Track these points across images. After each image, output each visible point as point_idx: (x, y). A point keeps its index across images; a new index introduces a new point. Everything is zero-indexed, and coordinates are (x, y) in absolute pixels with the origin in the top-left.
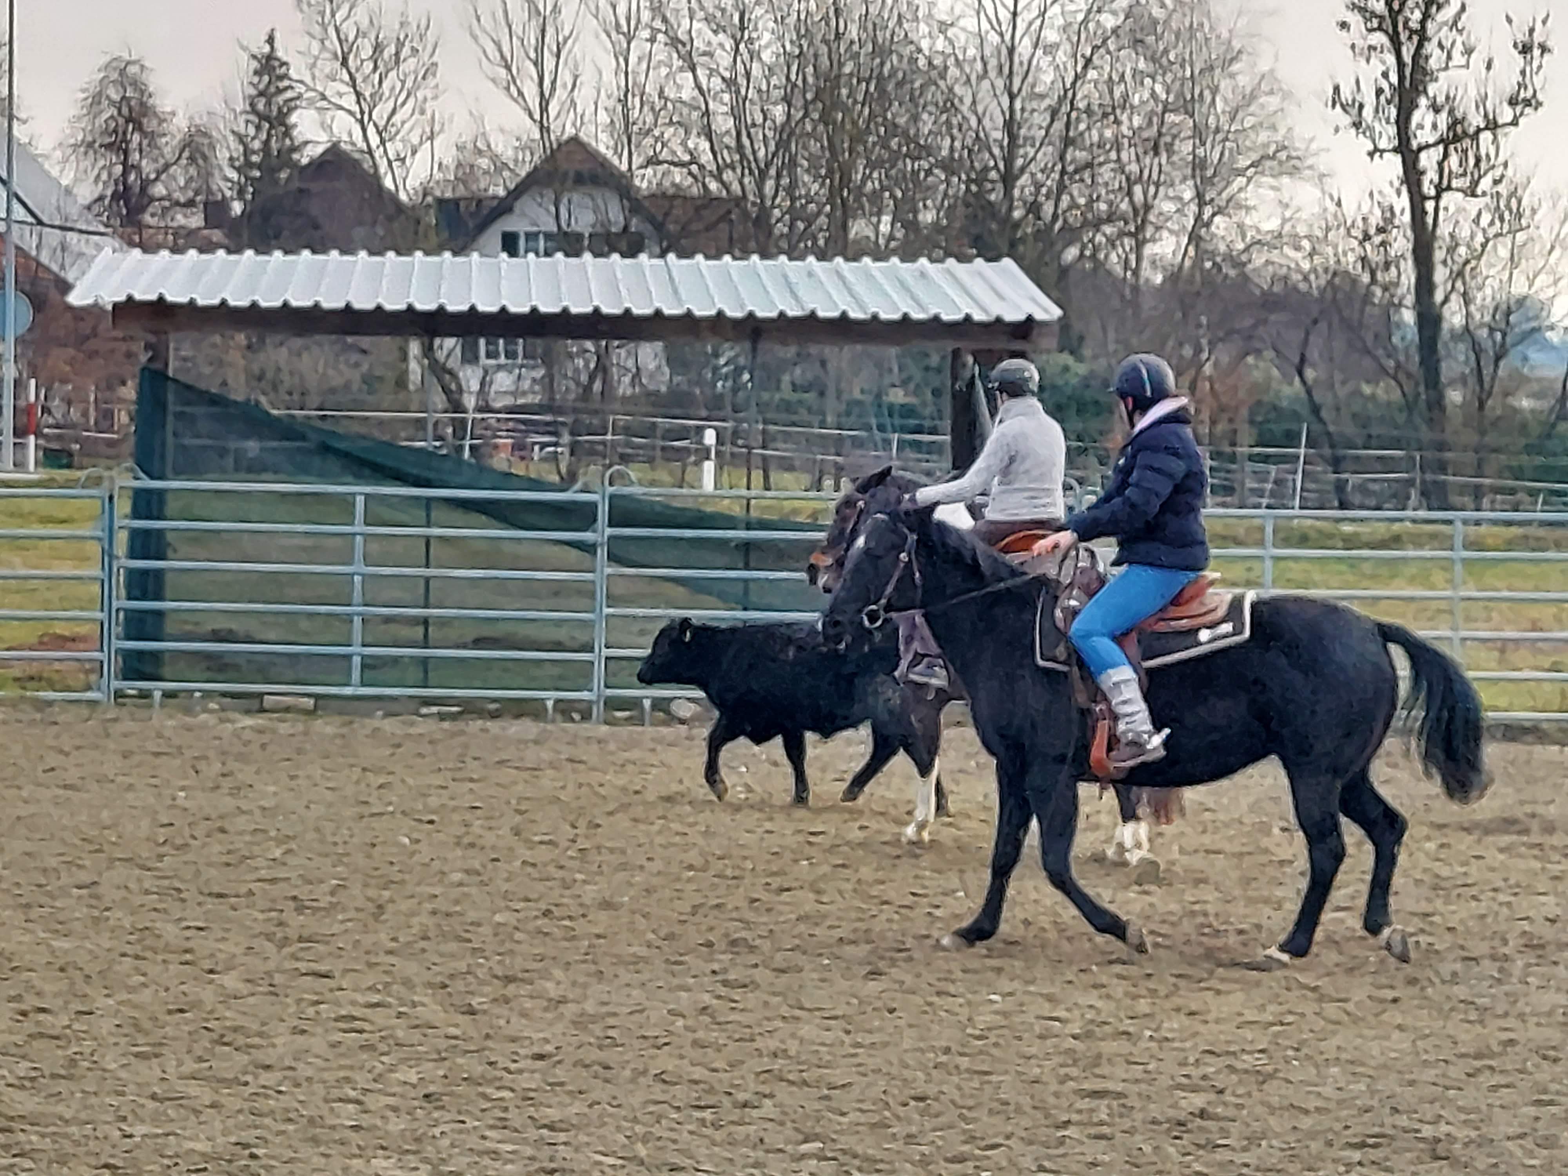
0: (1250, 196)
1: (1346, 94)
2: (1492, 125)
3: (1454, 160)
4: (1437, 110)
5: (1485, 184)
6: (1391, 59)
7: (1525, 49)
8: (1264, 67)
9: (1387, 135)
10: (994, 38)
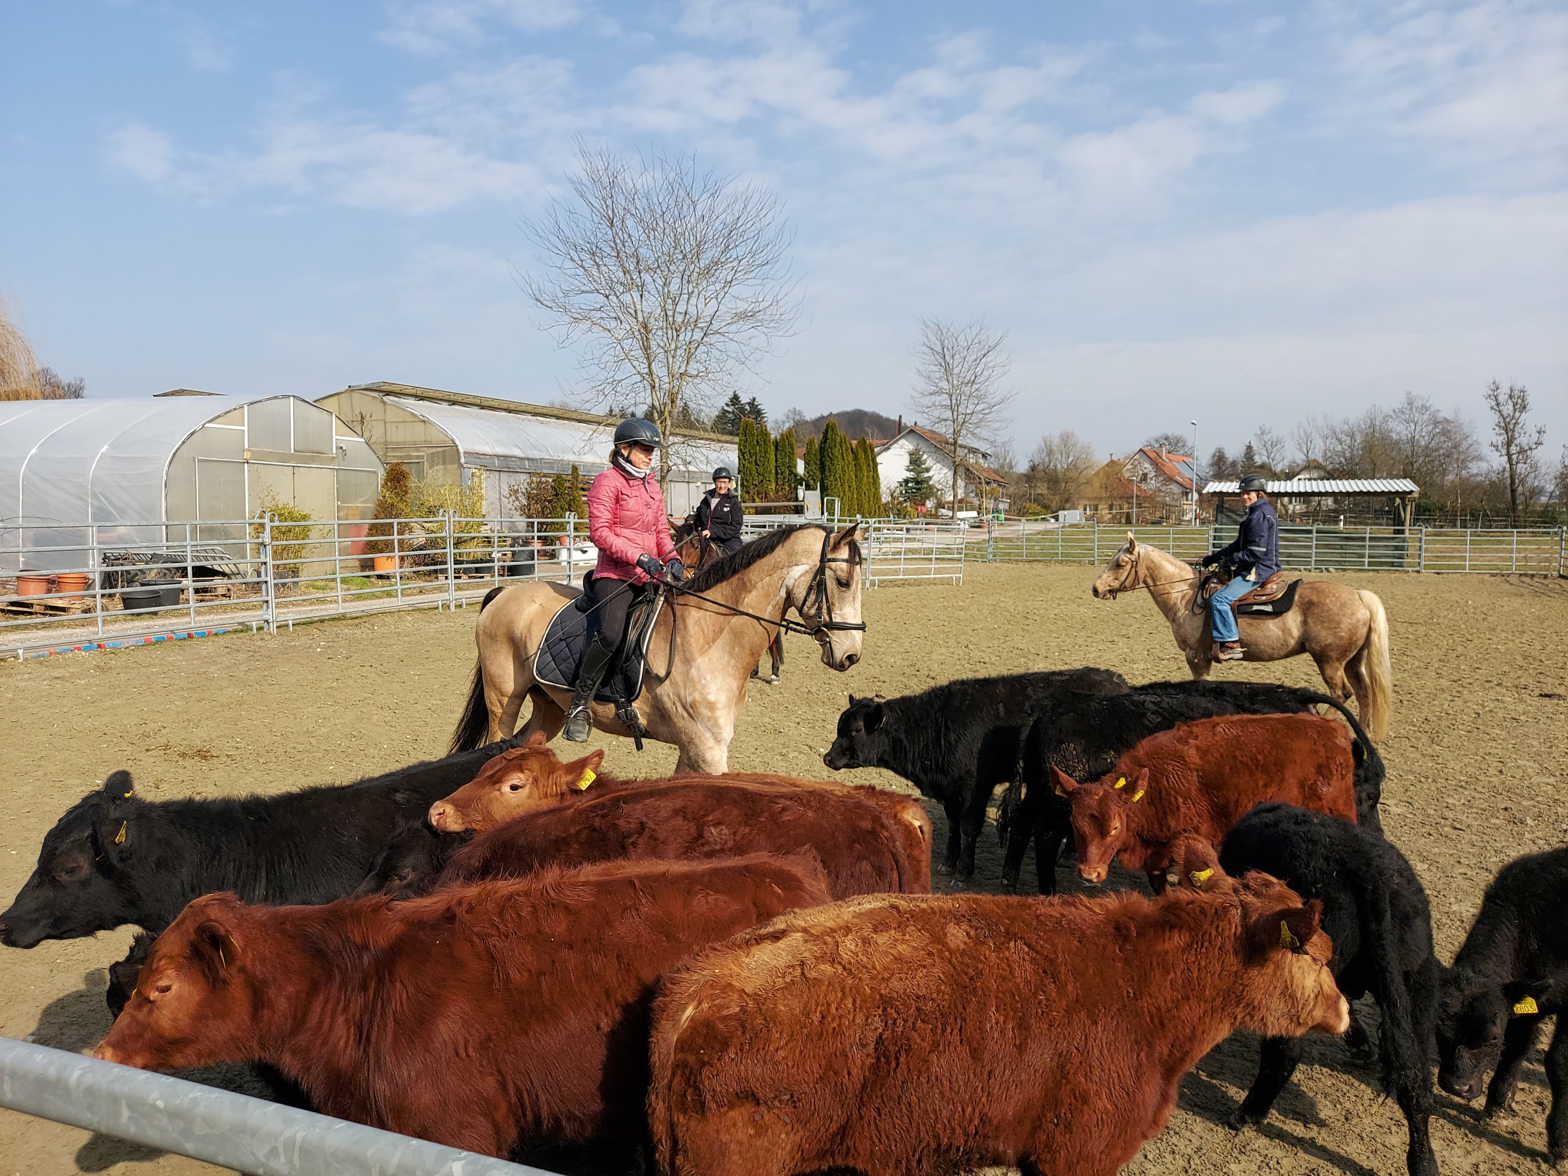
0: (1470, 465)
1: (1494, 443)
2: (1530, 449)
3: (1521, 457)
4: (1516, 446)
5: (1529, 461)
6: (1506, 436)
7: (1539, 432)
8: (1475, 438)
9: (1504, 452)
10: (1409, 435)
